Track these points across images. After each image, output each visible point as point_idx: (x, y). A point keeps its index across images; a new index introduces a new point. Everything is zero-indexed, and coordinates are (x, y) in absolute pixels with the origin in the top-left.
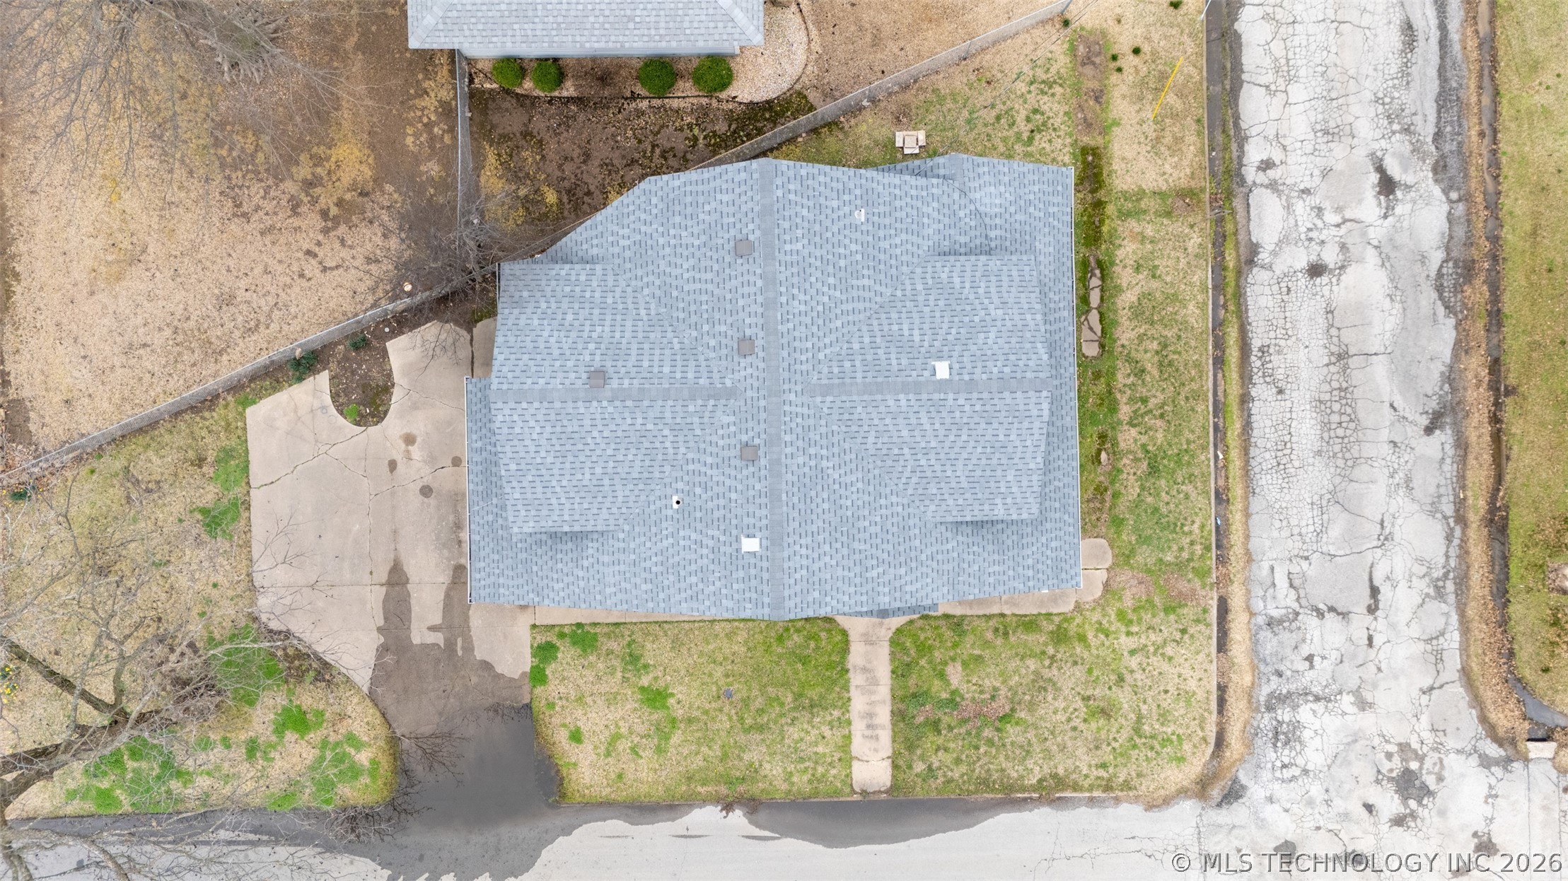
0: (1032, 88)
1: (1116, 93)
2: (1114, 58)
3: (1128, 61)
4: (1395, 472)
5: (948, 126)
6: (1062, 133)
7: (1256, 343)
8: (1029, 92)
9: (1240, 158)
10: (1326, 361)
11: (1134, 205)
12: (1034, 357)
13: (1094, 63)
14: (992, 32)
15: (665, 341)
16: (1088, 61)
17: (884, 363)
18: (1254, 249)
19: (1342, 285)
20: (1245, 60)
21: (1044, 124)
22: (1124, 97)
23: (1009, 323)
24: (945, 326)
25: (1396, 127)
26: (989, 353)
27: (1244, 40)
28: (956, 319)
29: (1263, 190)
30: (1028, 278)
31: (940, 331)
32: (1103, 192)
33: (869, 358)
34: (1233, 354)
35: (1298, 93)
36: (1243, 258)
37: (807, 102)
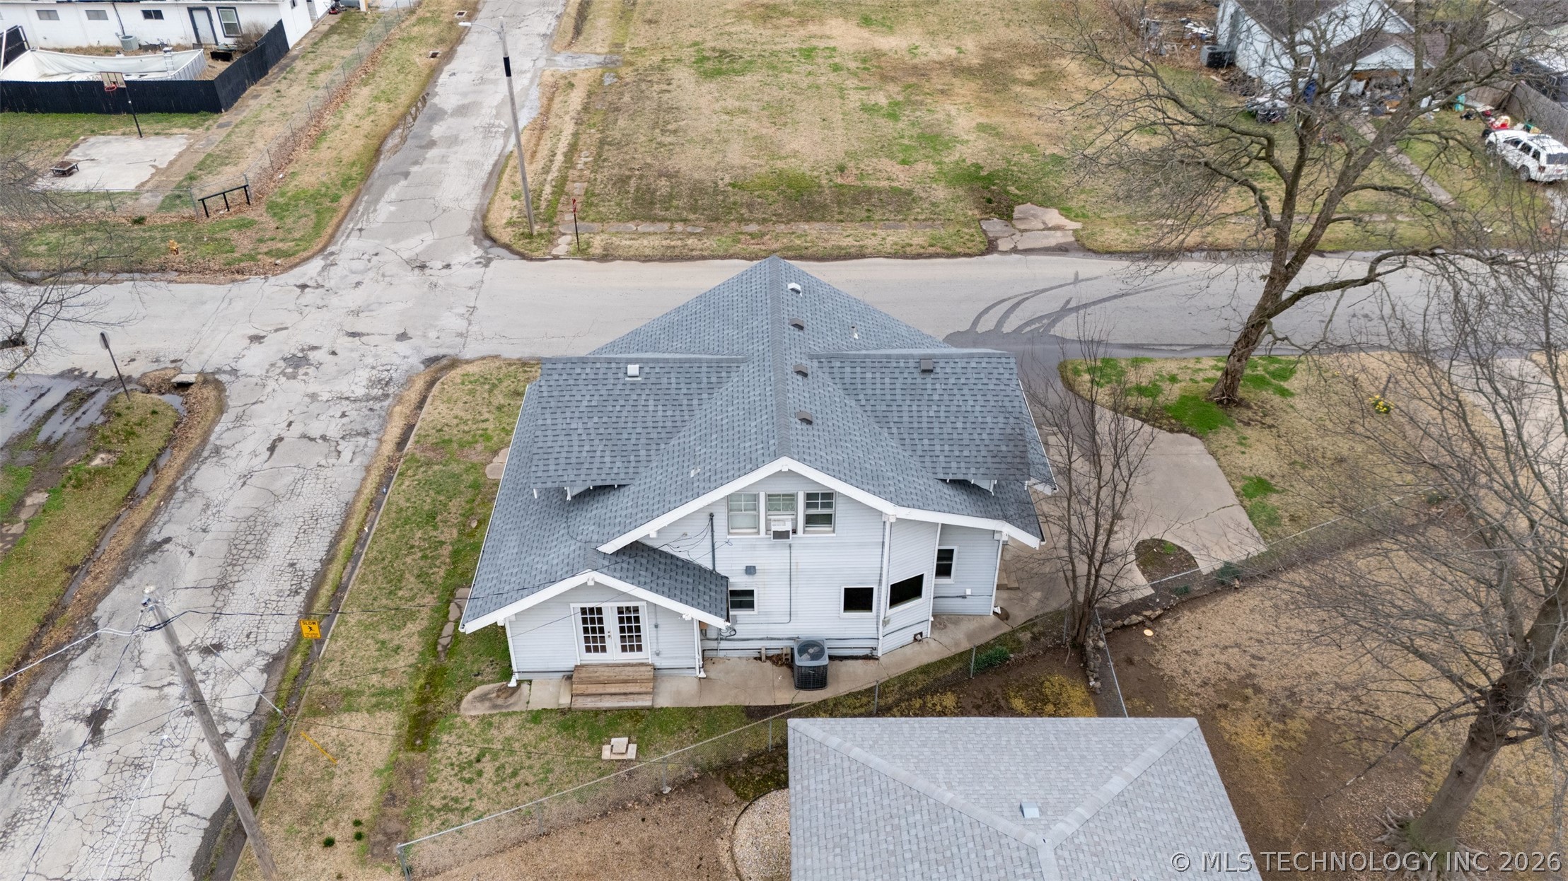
0: (467, 804)
1: (368, 801)
2: (359, 837)
3: (343, 832)
4: (214, 515)
5: (573, 767)
6: (444, 761)
7: (300, 599)
8: (472, 800)
9: (248, 746)
10: (237, 585)
11: (382, 699)
12: (552, 383)
13: (386, 834)
14: (501, 860)
15: (872, 402)
16: (391, 837)
17: (682, 380)
18: (268, 669)
19: (192, 638)
20: (199, 841)
21: (462, 769)
22: (361, 797)
23: (568, 414)
24: (625, 413)
25: (55, 772)
26: (590, 387)
27: (190, 863)
28: (614, 420)
29: (235, 717)
30: (541, 463)
31: (629, 408)
32: (414, 712)
33: (694, 385)
34: (325, 592)
35: (152, 806)
36: (284, 661)
37: (736, 790)
